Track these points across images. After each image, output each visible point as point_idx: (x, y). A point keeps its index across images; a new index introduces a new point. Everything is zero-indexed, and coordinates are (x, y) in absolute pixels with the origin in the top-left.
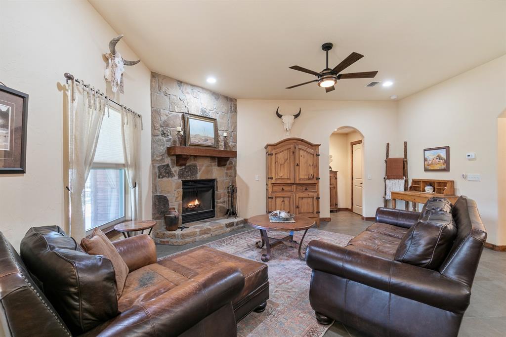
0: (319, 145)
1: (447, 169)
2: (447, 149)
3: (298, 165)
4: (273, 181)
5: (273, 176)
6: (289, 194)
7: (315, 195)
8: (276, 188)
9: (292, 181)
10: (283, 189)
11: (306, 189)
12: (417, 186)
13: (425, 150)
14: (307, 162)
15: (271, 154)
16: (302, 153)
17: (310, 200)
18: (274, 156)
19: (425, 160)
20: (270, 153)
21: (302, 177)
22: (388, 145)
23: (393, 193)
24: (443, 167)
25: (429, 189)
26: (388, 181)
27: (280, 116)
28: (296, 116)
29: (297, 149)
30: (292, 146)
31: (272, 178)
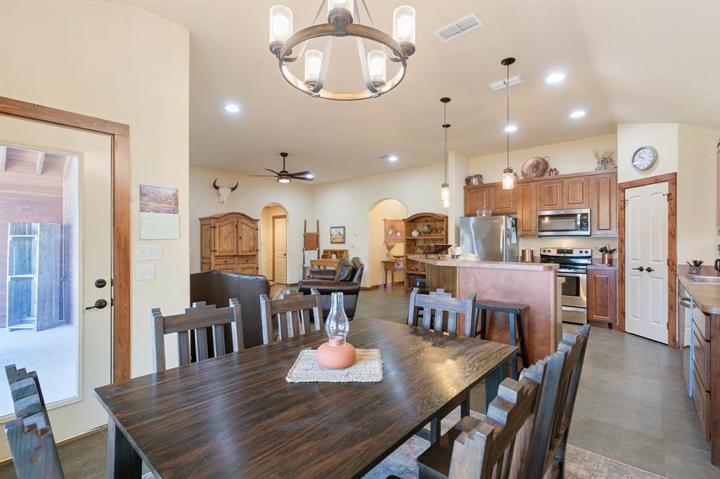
0: (258, 220)
1: (344, 242)
2: (344, 228)
3: (240, 238)
4: (217, 254)
5: (217, 249)
6: (232, 266)
7: (255, 266)
8: (220, 261)
9: (235, 253)
10: (226, 262)
11: (247, 261)
12: (327, 254)
13: (331, 228)
14: (248, 235)
15: (215, 227)
16: (244, 226)
17: (251, 270)
18: (217, 229)
19: (331, 235)
20: (213, 225)
21: (244, 249)
22: (305, 221)
23: (311, 261)
24: (342, 240)
25: (334, 256)
26: (305, 252)
27: (217, 188)
28: (233, 189)
29: (240, 223)
30: (235, 220)
31: (215, 251)
